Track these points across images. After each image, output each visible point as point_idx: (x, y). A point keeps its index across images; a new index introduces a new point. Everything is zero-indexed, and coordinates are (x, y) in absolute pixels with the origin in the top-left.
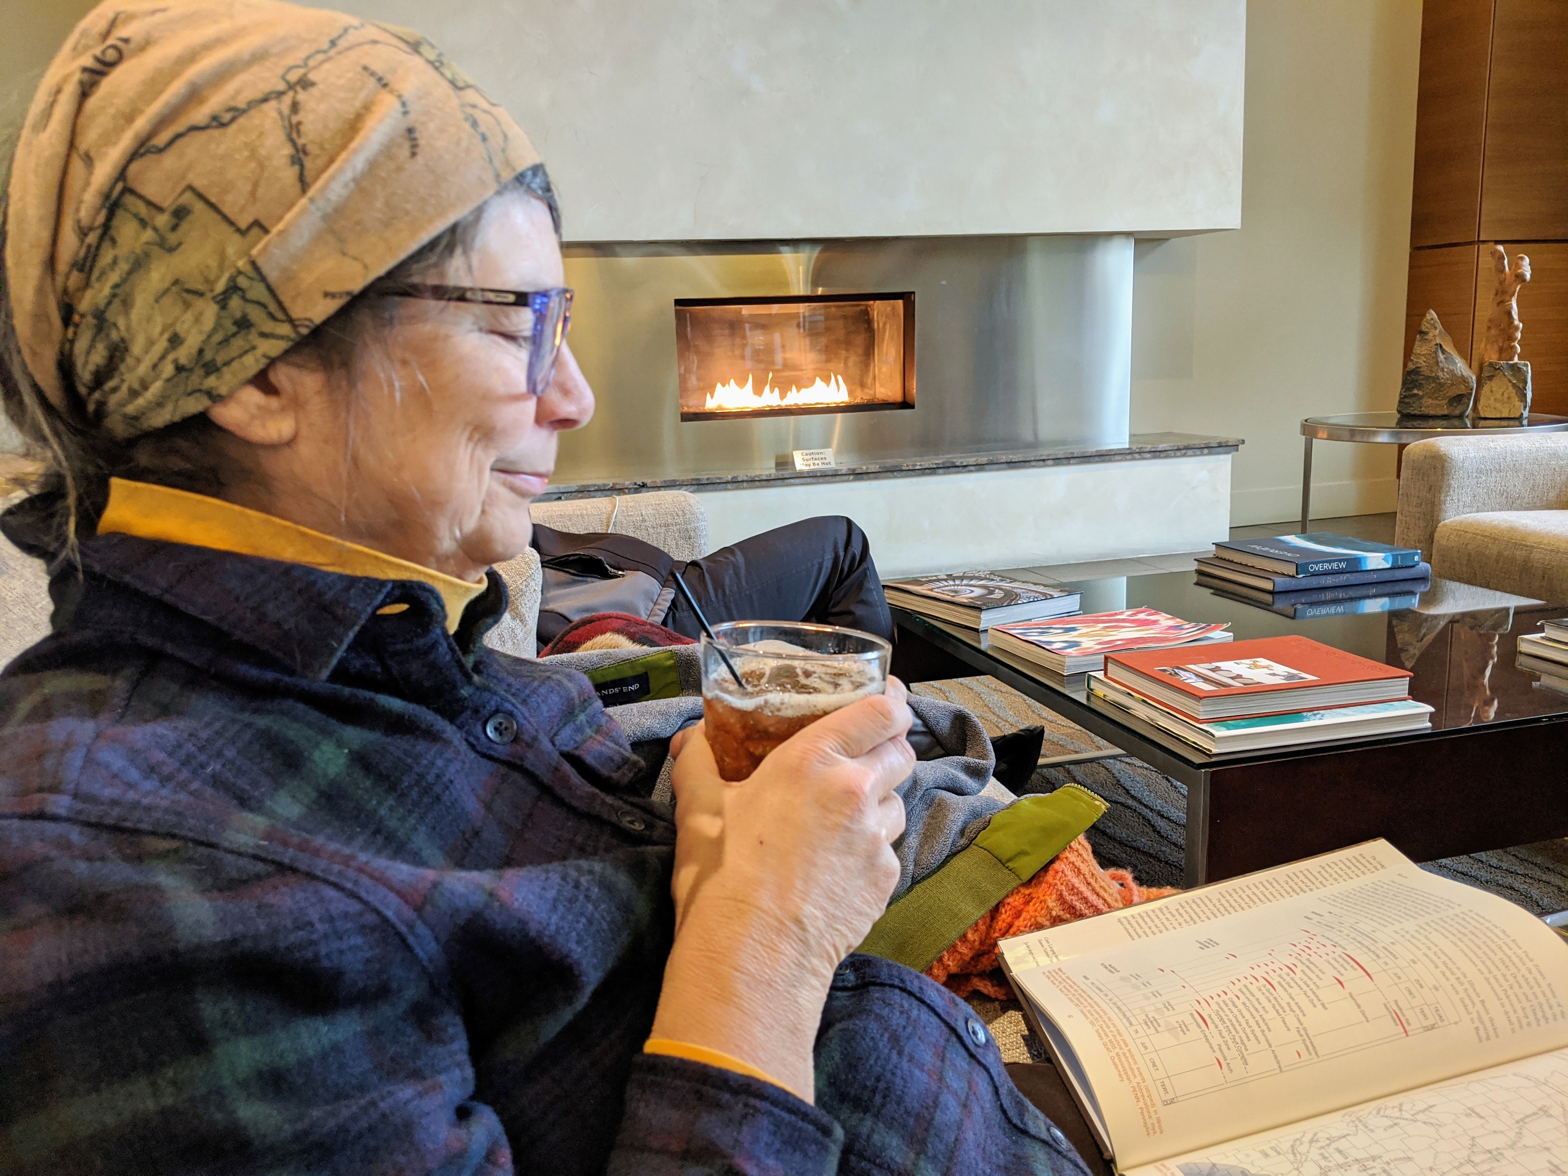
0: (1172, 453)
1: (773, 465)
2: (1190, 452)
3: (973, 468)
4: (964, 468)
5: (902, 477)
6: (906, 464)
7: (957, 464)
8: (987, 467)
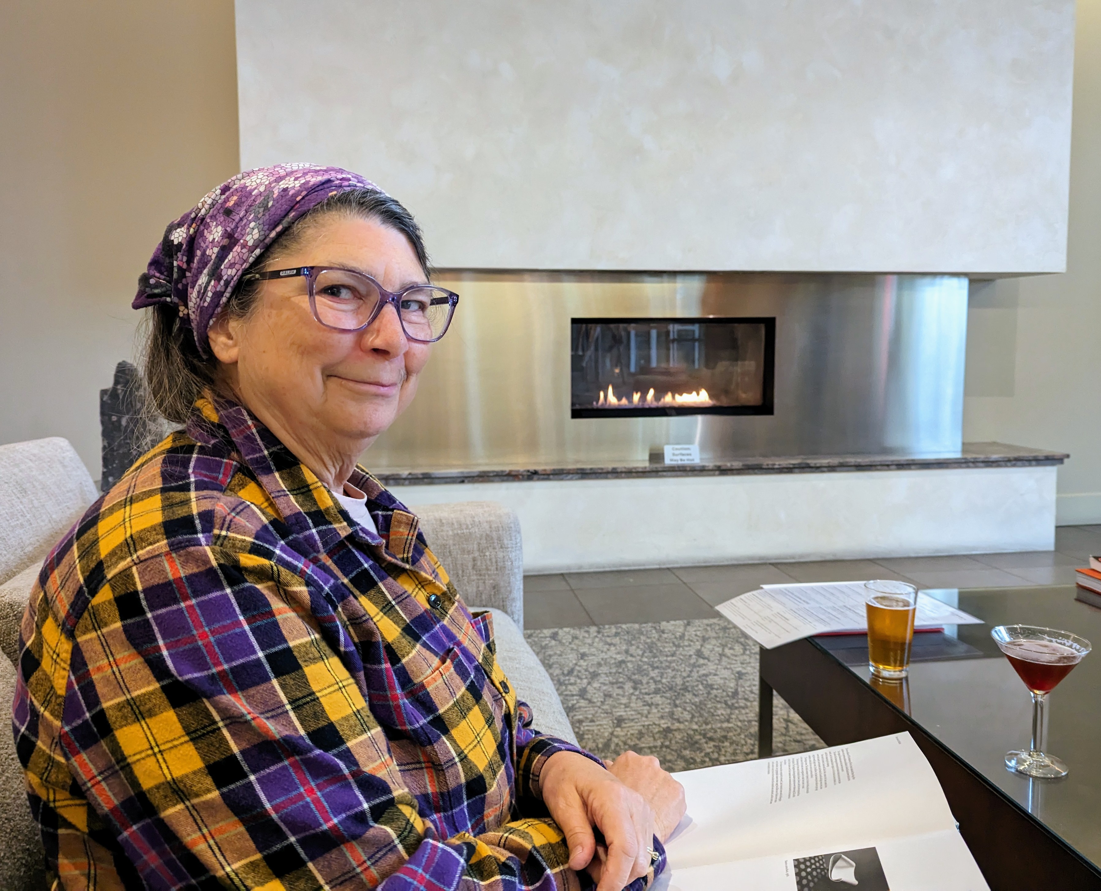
0: (1003, 463)
1: (647, 457)
2: (1019, 463)
3: (825, 469)
4: (817, 469)
5: (762, 474)
6: (767, 462)
7: (812, 465)
8: (838, 469)
